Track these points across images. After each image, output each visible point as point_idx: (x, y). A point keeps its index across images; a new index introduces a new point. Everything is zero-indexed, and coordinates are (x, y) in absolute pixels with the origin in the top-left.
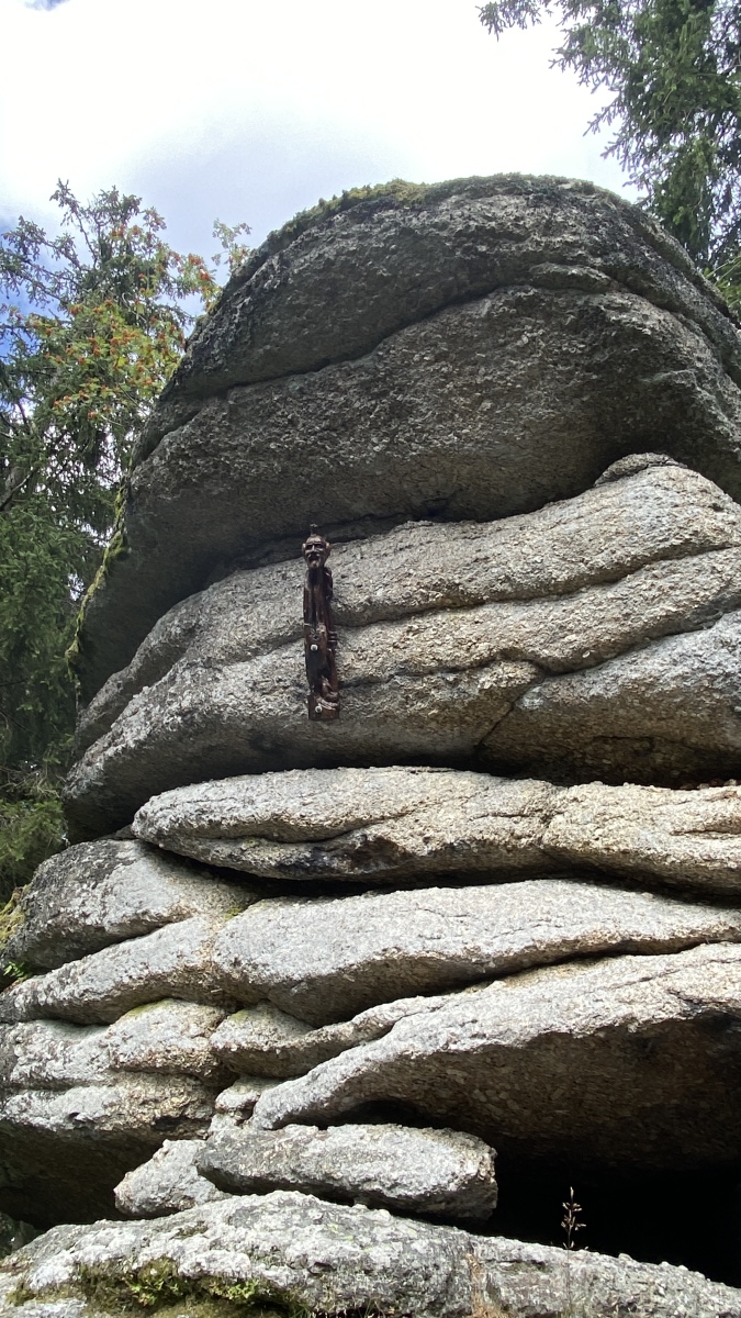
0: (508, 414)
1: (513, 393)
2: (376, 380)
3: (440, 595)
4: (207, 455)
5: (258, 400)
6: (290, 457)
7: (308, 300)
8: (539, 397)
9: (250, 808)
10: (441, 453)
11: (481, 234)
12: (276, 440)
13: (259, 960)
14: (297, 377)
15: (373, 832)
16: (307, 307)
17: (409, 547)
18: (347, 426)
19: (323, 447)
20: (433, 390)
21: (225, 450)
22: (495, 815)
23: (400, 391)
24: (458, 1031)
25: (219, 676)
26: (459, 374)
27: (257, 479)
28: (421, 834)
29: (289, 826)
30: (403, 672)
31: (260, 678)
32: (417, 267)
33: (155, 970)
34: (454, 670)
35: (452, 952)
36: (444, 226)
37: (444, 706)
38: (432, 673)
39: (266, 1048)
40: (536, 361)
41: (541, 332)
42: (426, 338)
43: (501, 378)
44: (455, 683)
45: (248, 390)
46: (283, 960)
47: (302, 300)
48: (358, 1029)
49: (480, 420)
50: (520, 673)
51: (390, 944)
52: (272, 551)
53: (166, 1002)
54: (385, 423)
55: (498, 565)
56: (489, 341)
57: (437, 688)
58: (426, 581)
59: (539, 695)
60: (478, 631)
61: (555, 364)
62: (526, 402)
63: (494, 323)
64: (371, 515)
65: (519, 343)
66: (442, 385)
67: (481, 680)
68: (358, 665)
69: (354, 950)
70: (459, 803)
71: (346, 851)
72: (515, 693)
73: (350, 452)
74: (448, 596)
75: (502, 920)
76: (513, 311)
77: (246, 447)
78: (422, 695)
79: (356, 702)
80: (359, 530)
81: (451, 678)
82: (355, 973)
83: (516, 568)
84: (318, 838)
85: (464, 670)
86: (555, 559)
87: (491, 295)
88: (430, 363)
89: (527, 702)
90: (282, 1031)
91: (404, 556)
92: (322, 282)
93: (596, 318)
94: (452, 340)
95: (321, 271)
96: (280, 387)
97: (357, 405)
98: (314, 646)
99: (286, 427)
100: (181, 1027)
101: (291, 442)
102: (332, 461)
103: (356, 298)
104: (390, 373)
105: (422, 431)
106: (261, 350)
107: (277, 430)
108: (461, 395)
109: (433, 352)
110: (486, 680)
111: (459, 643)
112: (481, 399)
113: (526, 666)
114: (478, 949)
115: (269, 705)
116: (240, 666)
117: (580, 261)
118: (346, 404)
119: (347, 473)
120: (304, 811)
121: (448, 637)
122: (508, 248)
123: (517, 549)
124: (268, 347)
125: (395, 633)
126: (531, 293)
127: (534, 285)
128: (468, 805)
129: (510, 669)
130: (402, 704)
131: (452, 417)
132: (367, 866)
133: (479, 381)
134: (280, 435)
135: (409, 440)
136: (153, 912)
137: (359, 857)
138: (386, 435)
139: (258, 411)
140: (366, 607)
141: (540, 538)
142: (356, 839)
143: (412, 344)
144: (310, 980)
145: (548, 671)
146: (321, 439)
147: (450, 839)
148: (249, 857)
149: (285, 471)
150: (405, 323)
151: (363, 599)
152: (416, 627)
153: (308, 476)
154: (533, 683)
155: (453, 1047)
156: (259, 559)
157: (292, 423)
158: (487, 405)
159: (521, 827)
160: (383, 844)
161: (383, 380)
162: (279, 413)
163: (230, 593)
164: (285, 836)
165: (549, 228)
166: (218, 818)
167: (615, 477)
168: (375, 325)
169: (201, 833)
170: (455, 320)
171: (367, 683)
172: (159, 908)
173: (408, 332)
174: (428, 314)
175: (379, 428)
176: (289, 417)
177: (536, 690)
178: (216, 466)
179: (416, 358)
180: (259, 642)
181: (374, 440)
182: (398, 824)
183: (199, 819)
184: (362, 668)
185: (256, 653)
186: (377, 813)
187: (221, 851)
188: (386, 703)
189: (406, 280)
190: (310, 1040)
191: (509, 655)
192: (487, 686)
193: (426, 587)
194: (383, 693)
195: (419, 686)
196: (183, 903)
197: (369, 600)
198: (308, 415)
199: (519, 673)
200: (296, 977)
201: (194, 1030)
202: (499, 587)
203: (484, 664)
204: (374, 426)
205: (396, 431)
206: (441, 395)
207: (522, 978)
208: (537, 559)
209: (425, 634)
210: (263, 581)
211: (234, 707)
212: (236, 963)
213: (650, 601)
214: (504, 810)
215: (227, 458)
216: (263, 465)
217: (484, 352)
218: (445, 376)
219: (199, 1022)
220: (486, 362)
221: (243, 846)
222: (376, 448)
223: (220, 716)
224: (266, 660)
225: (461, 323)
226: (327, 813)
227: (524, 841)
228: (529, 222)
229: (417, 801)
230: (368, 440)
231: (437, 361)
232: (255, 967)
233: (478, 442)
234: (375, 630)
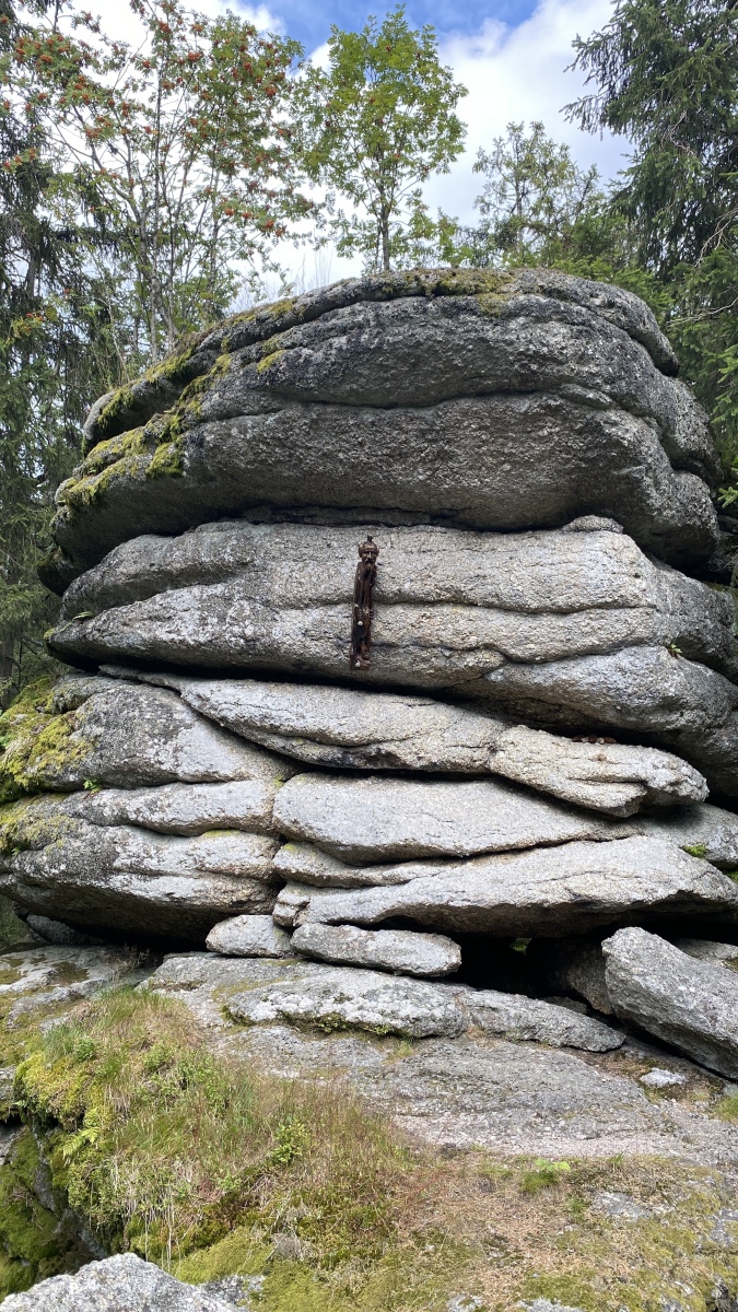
0: (520, 475)
1: (527, 464)
2: (431, 430)
3: (449, 595)
4: (284, 446)
5: (336, 420)
6: (353, 466)
7: (395, 363)
8: (543, 470)
9: (302, 721)
10: (467, 490)
11: (537, 357)
12: (344, 452)
13: (314, 825)
14: (371, 411)
15: (385, 748)
16: (393, 368)
17: (430, 551)
18: (403, 456)
19: (381, 467)
20: (472, 448)
21: (301, 448)
22: (463, 746)
23: (448, 442)
24: (454, 895)
25: (277, 617)
26: (493, 442)
27: (323, 474)
28: (416, 753)
29: (330, 738)
30: (415, 644)
31: (310, 627)
32: (485, 366)
33: (230, 814)
34: (451, 649)
35: (447, 847)
36: (511, 343)
37: (438, 669)
38: (434, 647)
39: (317, 875)
40: (549, 448)
41: (557, 429)
42: (476, 413)
43: (522, 453)
44: (448, 658)
45: (329, 409)
46: (334, 829)
47: (390, 362)
48: (385, 878)
49: (499, 475)
50: (495, 659)
51: (409, 836)
52: (316, 515)
53: (235, 832)
54: (430, 461)
55: (492, 585)
56: (521, 427)
57: (436, 657)
58: (441, 584)
59: (502, 674)
60: (471, 627)
61: (560, 452)
62: (533, 470)
63: (529, 419)
64: (398, 508)
65: (540, 433)
66: (479, 447)
67: (468, 660)
68: (385, 633)
69: (386, 836)
70: (439, 733)
71: (364, 755)
72: (485, 672)
73: (400, 474)
74: (454, 597)
75: (474, 827)
76: (543, 411)
77: (319, 451)
78: (424, 660)
79: (379, 656)
80: (389, 519)
81: (447, 653)
82: (386, 849)
83: (504, 590)
84: (347, 746)
85: (457, 650)
86: (531, 592)
87: (531, 397)
88: (474, 430)
89: (493, 677)
90: (326, 865)
91: (427, 559)
92: (409, 354)
93: (594, 429)
94: (495, 420)
95: (411, 347)
96: (355, 414)
97: (413, 444)
98: (360, 623)
99: (355, 446)
100: (250, 851)
101: (357, 458)
102: (384, 477)
103: (432, 372)
104: (444, 429)
105: (457, 473)
106: (348, 387)
107: (347, 445)
108: (491, 456)
109: (479, 424)
110: (471, 660)
111: (457, 633)
112: (504, 462)
113: (498, 655)
114: (462, 846)
115: (316, 649)
116: (294, 613)
117: (597, 387)
118: (405, 442)
119: (394, 488)
120: (340, 729)
121: (450, 626)
122: (552, 369)
123: (507, 576)
124: (355, 387)
125: (414, 614)
126: (558, 403)
127: (562, 397)
128: (445, 735)
129: (487, 656)
130: (411, 664)
131: (480, 469)
132: (375, 765)
133: (506, 451)
134: (350, 451)
135: (445, 476)
136: (221, 773)
137: (370, 759)
138: (429, 469)
139: (335, 427)
140: (396, 594)
141: (524, 572)
142: (373, 750)
143: (465, 414)
144: (355, 847)
145: (509, 660)
146: (381, 461)
147: (435, 760)
148: (298, 751)
149: (346, 474)
150: (461, 395)
151: (395, 588)
152: (428, 614)
153: (363, 482)
154: (501, 666)
155: (451, 904)
156: (303, 517)
157: (361, 444)
158: (507, 467)
159: (477, 754)
160: (390, 756)
161: (438, 432)
162: (352, 434)
163: (283, 546)
164: (324, 741)
165: (582, 359)
166: (277, 724)
167: (577, 530)
168: (440, 392)
169: (262, 729)
170: (501, 407)
171: (390, 646)
172: (225, 770)
173: (465, 404)
174: (482, 394)
175: (425, 463)
176: (360, 440)
177: (501, 671)
178: (290, 456)
179: (466, 424)
180: (310, 599)
181: (421, 470)
182: (402, 745)
183: (262, 720)
184: (387, 636)
185: (307, 606)
186: (389, 737)
187: (277, 743)
188: (399, 660)
189: (473, 372)
190: (349, 875)
191: (488, 647)
192: (470, 665)
193: (441, 589)
194: (399, 654)
195: (425, 654)
196: (243, 769)
197: (399, 590)
198: (374, 442)
199: (493, 659)
200: (344, 843)
201: (258, 853)
202: (490, 600)
203: (471, 650)
204: (423, 461)
205: (438, 469)
206: (477, 453)
207: (481, 860)
208: (520, 588)
209: (433, 620)
210: (312, 543)
211: (290, 645)
212: (295, 822)
213: (585, 634)
214: (468, 743)
215: (301, 454)
216: (330, 466)
217: (516, 433)
218: (483, 441)
219: (260, 847)
220: (514, 440)
221: (294, 743)
222: (420, 477)
223: (278, 649)
224: (316, 614)
225: (504, 411)
226: (356, 733)
227: (477, 763)
228: (569, 352)
229: (415, 731)
230: (415, 469)
231: (480, 429)
232: (311, 828)
233: (494, 489)
234: (399, 609)
